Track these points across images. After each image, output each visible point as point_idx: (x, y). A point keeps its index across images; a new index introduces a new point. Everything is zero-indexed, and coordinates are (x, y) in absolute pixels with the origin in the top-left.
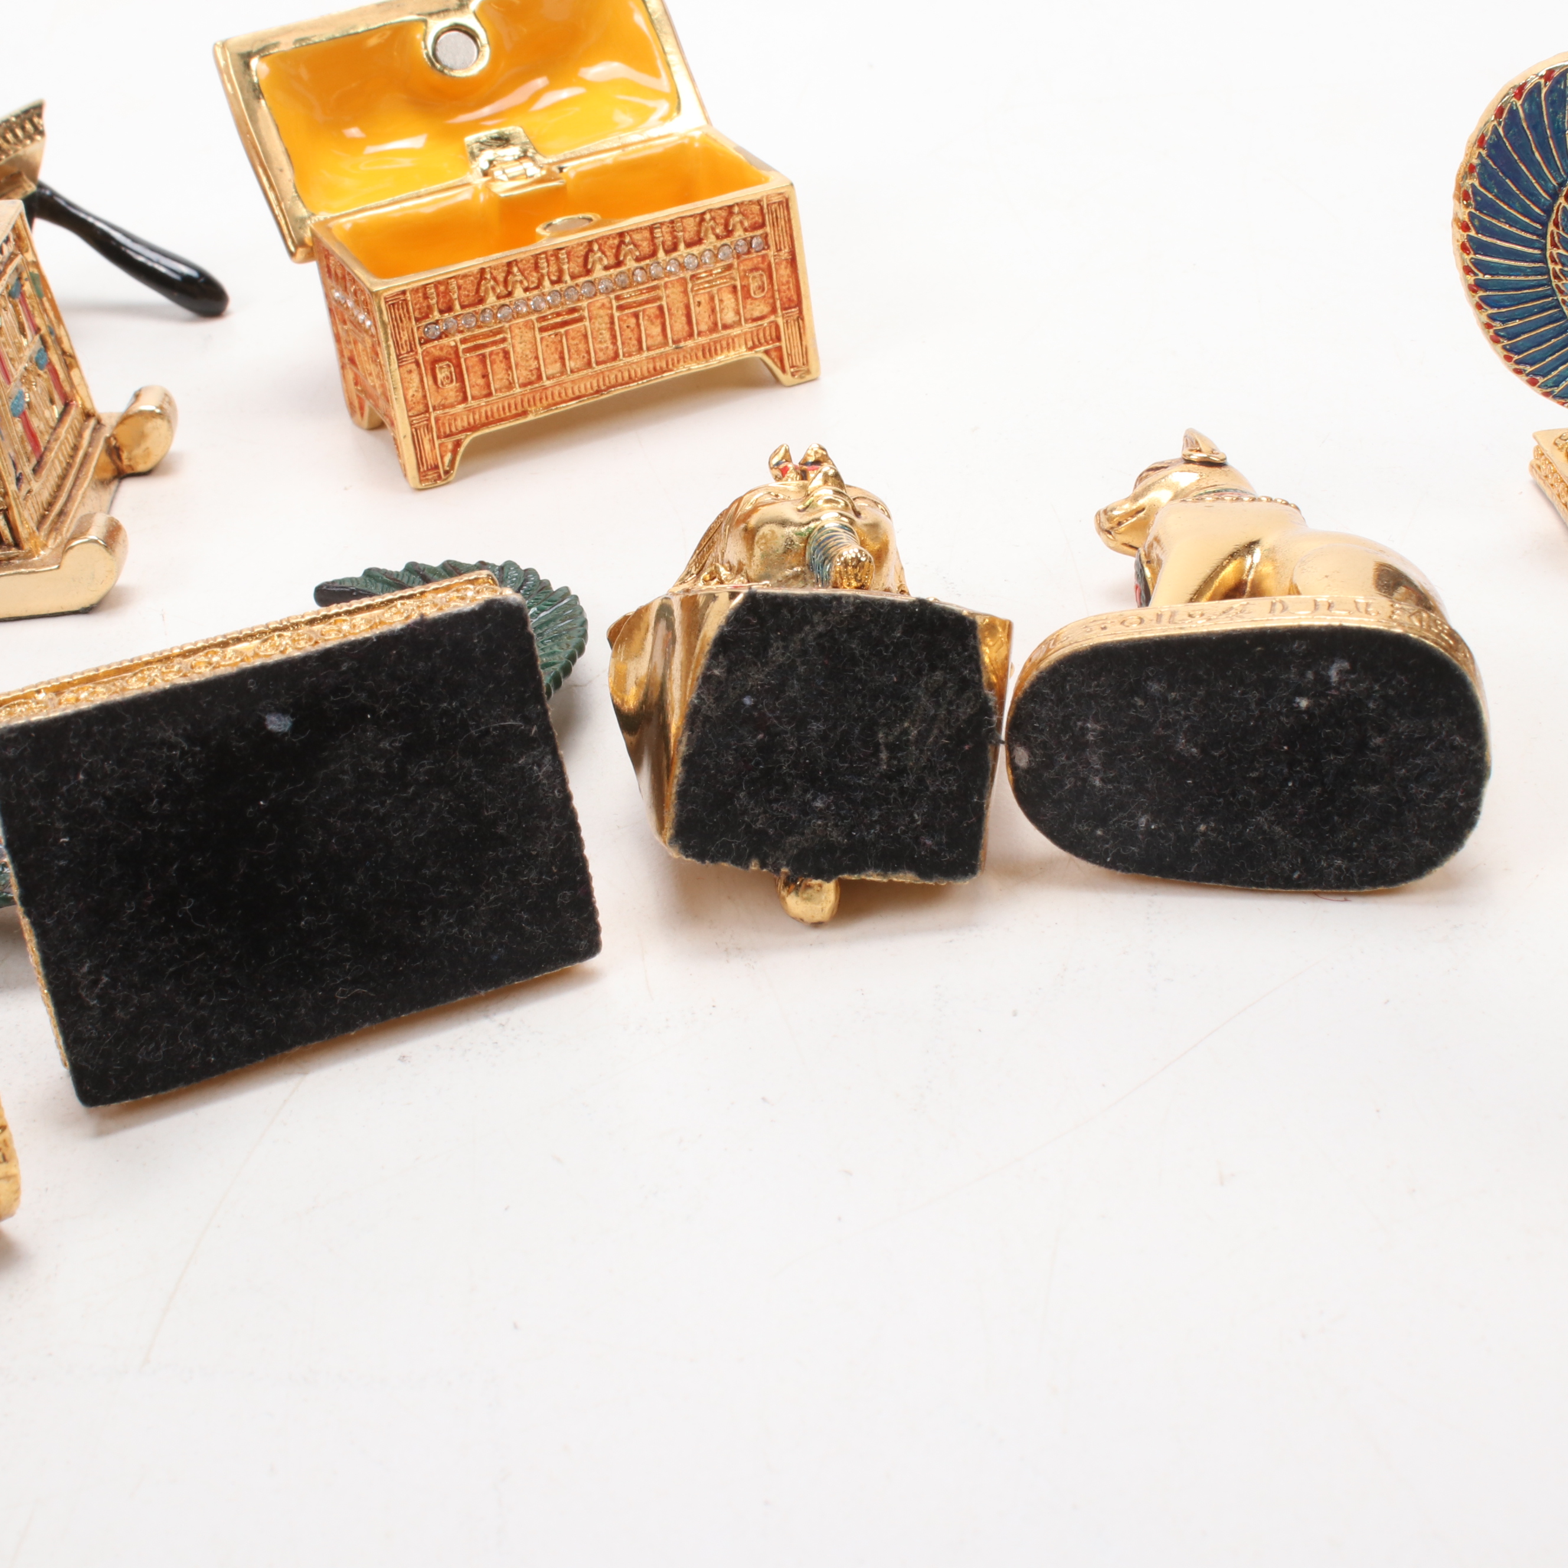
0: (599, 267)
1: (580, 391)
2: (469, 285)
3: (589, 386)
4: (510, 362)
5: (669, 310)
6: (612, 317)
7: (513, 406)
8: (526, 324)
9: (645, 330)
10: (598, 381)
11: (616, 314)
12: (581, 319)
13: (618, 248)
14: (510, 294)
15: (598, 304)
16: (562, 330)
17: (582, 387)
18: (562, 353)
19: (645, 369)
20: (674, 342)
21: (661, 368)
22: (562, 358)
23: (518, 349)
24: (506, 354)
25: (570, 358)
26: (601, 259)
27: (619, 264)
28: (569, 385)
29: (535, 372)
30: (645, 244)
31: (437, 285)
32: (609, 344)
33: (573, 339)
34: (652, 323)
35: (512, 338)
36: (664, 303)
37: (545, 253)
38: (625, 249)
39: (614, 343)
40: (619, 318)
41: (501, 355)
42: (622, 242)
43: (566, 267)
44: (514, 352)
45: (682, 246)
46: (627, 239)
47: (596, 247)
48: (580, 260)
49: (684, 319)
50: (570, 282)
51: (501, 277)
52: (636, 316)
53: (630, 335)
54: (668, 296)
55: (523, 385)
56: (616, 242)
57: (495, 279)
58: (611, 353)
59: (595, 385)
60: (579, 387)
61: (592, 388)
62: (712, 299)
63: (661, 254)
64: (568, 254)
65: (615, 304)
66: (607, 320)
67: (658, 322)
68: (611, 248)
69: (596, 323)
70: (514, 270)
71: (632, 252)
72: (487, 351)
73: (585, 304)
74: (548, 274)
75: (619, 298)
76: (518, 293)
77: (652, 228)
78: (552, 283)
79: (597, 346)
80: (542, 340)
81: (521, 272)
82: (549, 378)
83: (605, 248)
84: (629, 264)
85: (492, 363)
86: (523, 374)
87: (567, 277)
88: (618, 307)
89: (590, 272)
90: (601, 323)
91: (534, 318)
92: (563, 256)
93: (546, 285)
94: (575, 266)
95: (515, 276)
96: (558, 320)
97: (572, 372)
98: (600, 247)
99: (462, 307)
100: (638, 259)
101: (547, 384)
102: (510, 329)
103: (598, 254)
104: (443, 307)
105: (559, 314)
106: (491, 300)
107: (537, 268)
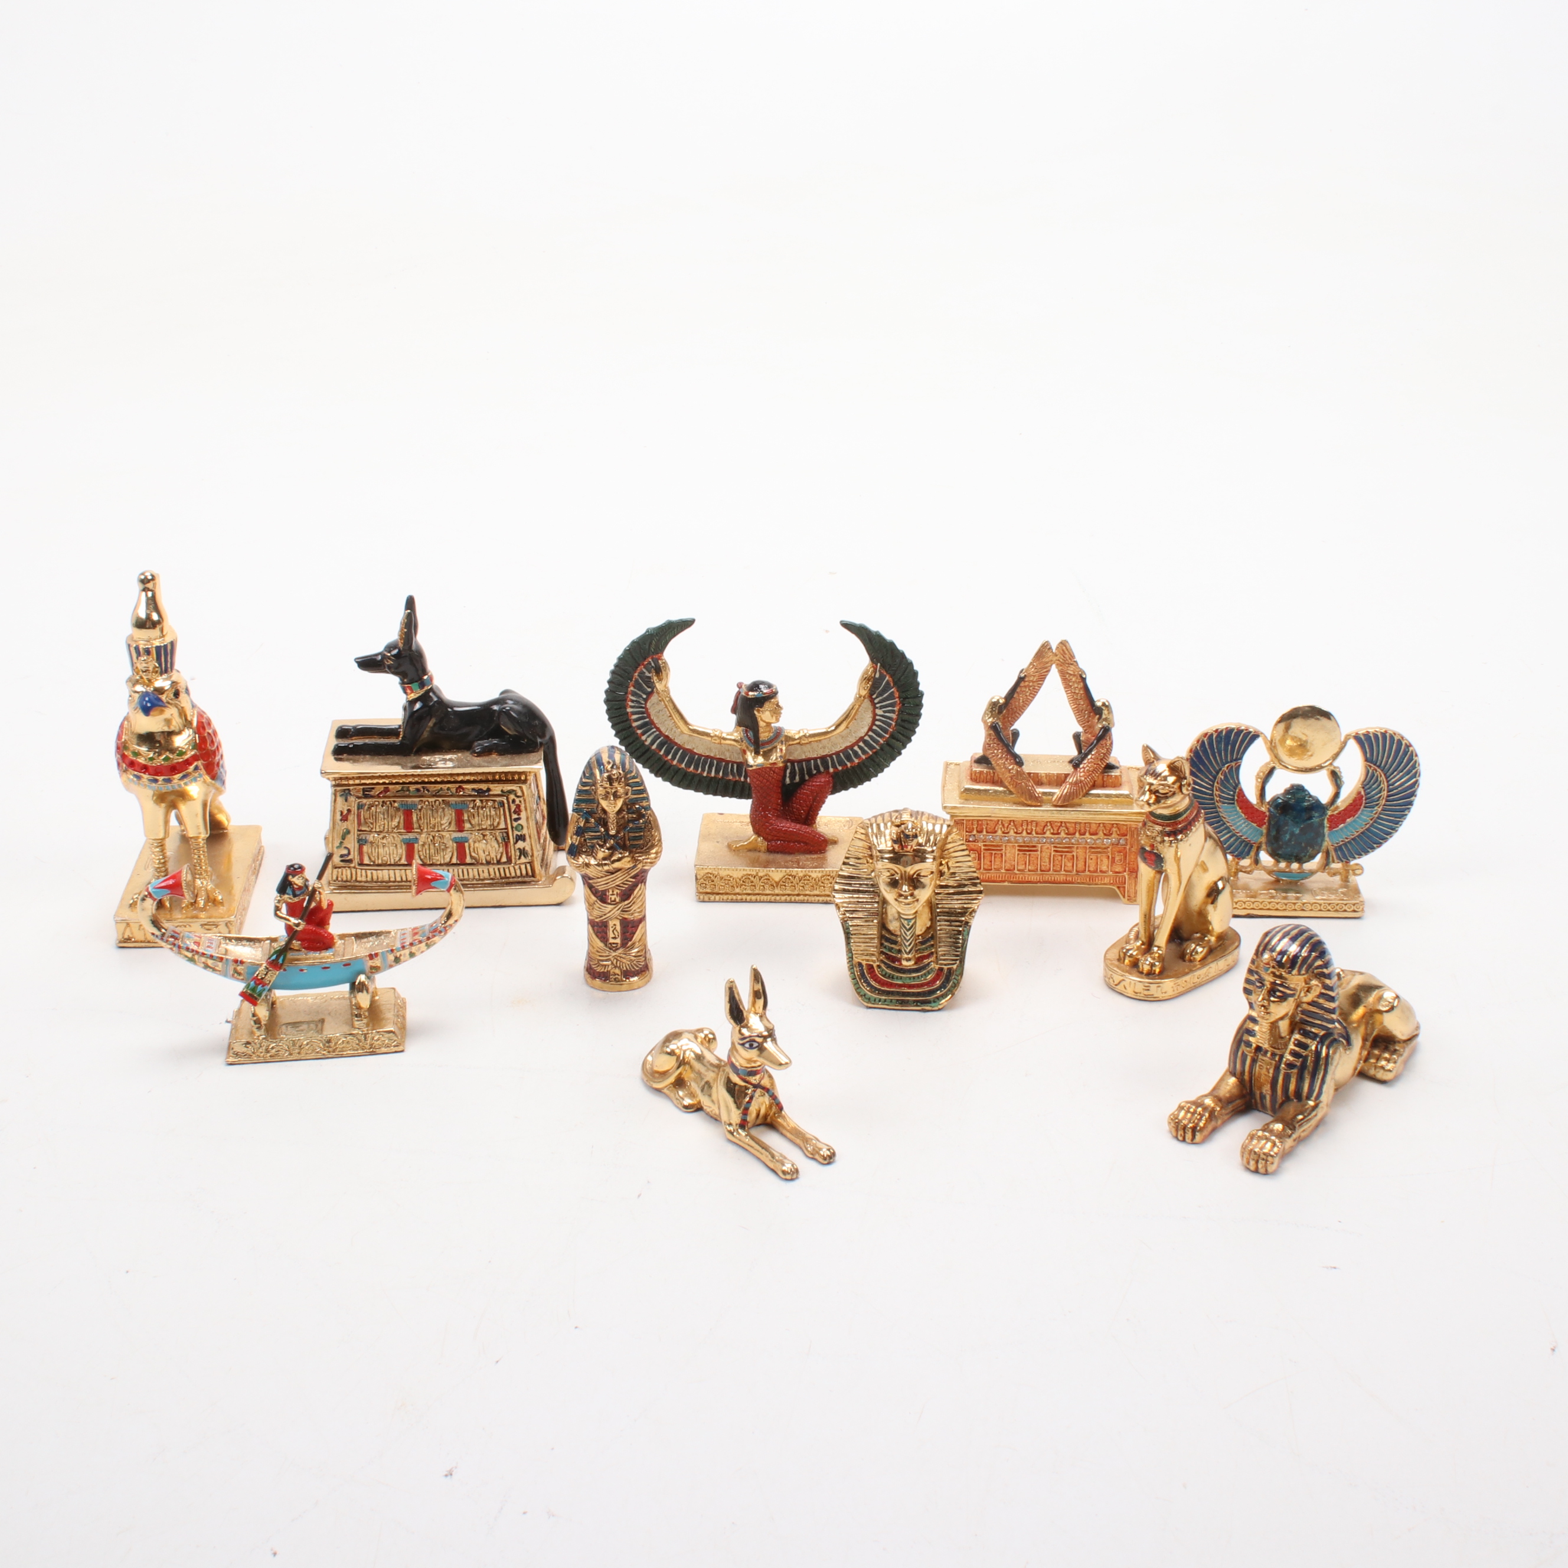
0: (1048, 832)
2: (992, 825)
3: (1035, 879)
4: (1002, 860)
5: (1077, 858)
6: (1051, 854)
8: (1013, 846)
9: (1064, 863)
10: (1040, 878)
12: (1037, 851)
13: (1059, 827)
14: (1008, 833)
15: (1047, 847)
16: (1028, 853)
17: (1033, 878)
18: (1026, 862)
19: (1062, 879)
20: (1076, 871)
21: (1069, 880)
22: (1026, 864)
23: (1008, 855)
24: (1002, 855)
25: (1029, 865)
26: (1050, 830)
27: (1058, 834)
28: (1027, 876)
29: (1013, 866)
30: (1072, 829)
31: (978, 821)
32: (1048, 864)
33: (1033, 857)
34: (1069, 861)
35: (1005, 850)
36: (1075, 854)
37: (1027, 821)
38: (1062, 828)
39: (1050, 864)
40: (1054, 855)
41: (1000, 855)
42: (1061, 825)
43: (1034, 829)
44: (1005, 856)
45: (1087, 834)
46: (1063, 825)
47: (1048, 824)
48: (1042, 828)
49: (1083, 863)
50: (1035, 835)
51: (1006, 825)
52: (1062, 856)
54: (1077, 852)
55: (1007, 870)
56: (1059, 824)
57: (1003, 825)
58: (1048, 868)
59: (1038, 879)
60: (1031, 878)
62: (1097, 858)
63: (1077, 835)
64: (1037, 824)
65: (1053, 849)
66: (1049, 854)
67: (1071, 861)
68: (1056, 826)
69: (1044, 854)
70: (1012, 824)
71: (1064, 830)
72: (994, 852)
73: (1040, 845)
74: (1026, 830)
75: (1055, 847)
76: (1012, 833)
77: (1076, 823)
78: (1028, 833)
79: (1043, 864)
80: (1018, 854)
81: (1015, 825)
82: (1018, 870)
83: (1053, 826)
84: (1063, 835)
85: (995, 857)
86: (1008, 866)
87: (1034, 833)
88: (1054, 851)
89: (1044, 833)
90: (1045, 855)
91: (1016, 845)
92: (1034, 824)
93: (1024, 833)
94: (1039, 830)
95: (1012, 826)
96: (1027, 848)
97: (1029, 871)
98: (1051, 825)
99: (987, 832)
100: (1067, 834)
101: (1017, 872)
102: (1006, 846)
103: (1049, 827)
104: (979, 830)
105: (1028, 846)
106: (999, 832)
107: (1022, 826)
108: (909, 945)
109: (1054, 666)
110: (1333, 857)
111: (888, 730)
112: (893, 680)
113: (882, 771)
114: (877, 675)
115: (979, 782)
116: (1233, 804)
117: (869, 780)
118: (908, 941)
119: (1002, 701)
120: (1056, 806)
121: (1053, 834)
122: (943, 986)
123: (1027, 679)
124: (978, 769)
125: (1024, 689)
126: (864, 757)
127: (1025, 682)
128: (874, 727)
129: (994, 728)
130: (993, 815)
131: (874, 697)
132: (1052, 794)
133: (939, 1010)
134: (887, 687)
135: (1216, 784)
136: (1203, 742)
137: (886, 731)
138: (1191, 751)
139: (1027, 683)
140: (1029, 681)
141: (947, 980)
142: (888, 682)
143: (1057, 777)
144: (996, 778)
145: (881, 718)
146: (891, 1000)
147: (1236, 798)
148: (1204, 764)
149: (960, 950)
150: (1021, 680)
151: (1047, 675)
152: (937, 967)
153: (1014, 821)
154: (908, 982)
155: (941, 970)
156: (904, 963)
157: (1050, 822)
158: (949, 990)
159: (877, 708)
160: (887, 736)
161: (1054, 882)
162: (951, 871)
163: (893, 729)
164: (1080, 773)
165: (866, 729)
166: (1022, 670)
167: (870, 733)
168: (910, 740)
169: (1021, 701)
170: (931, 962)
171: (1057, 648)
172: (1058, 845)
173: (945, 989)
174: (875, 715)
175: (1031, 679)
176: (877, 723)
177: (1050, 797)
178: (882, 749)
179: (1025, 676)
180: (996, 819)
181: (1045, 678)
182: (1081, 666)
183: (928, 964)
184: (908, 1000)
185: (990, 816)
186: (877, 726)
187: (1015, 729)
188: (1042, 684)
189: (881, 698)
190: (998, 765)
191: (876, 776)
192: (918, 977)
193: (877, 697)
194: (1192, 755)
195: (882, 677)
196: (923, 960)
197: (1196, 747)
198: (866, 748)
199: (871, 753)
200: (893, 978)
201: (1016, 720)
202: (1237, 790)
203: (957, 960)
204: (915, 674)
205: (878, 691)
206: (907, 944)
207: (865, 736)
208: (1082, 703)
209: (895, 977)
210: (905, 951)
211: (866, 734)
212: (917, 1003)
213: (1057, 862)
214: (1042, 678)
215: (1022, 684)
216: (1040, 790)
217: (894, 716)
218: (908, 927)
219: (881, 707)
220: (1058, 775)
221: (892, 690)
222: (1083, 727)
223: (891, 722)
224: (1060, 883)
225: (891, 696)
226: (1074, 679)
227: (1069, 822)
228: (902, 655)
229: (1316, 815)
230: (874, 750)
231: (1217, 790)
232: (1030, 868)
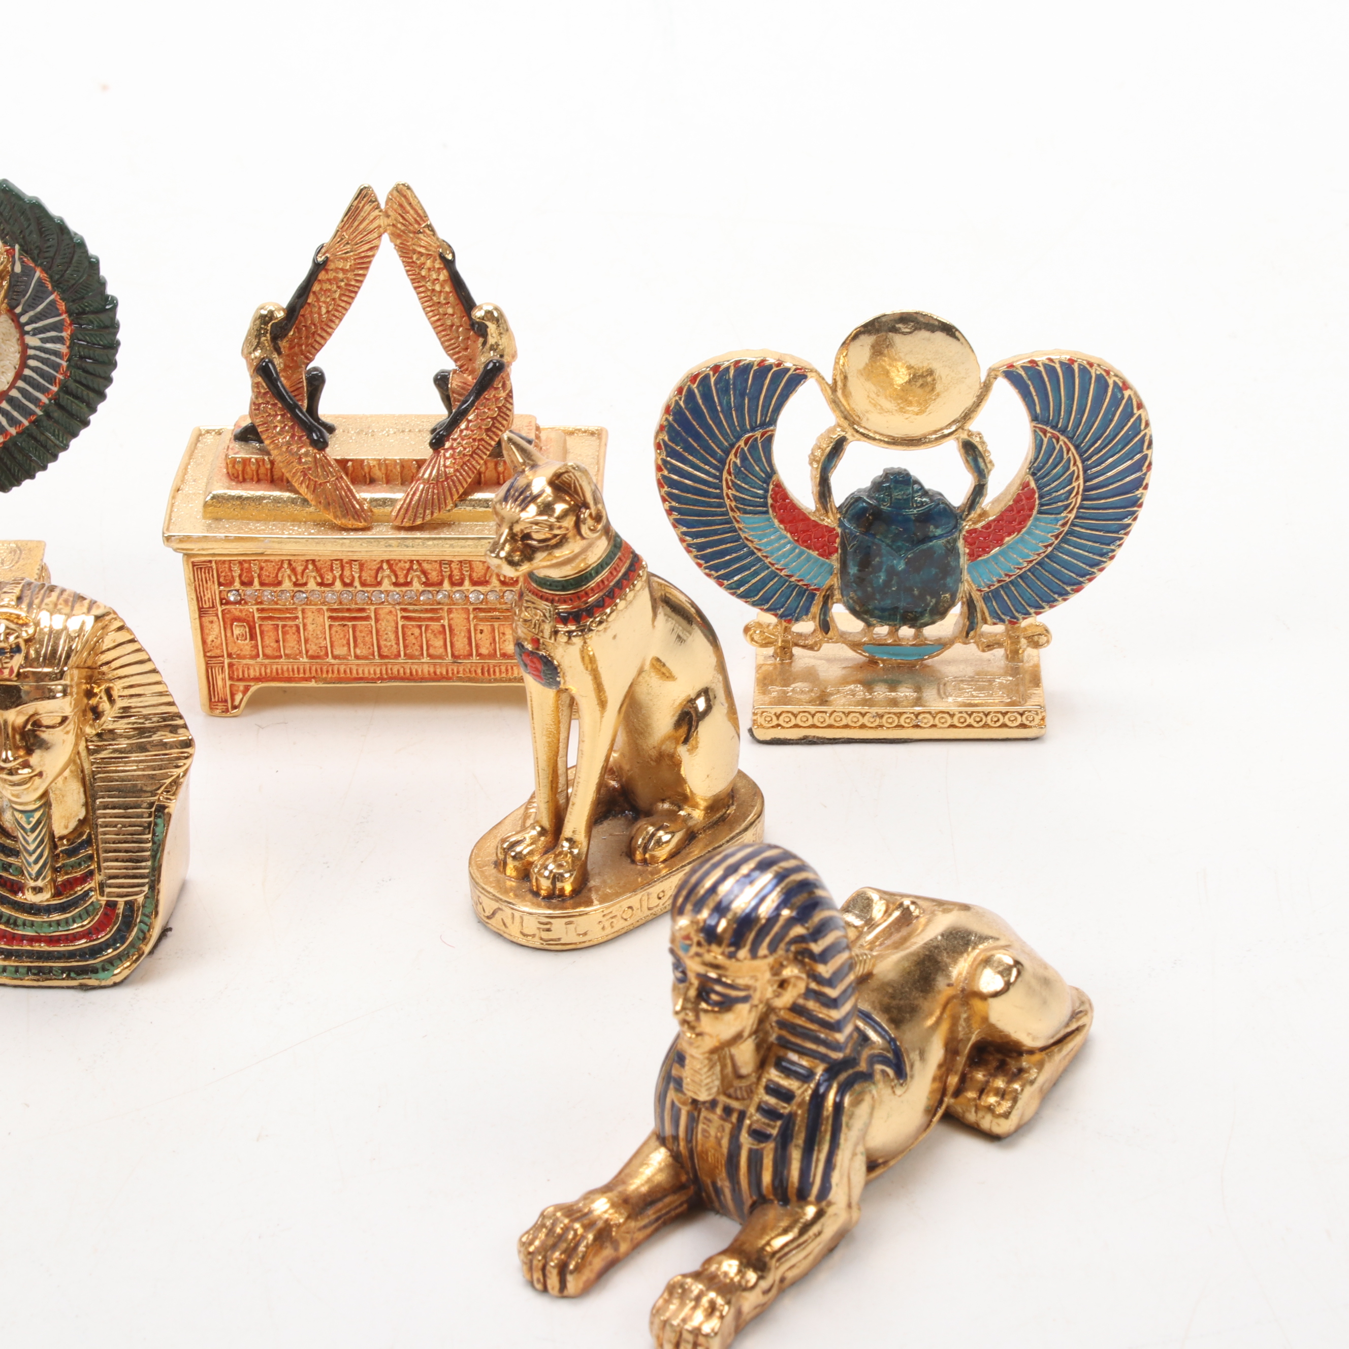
0: (386, 582)
1: (363, 673)
2: (270, 570)
3: (372, 672)
4: (300, 637)
5: (451, 630)
6: (397, 623)
7: (302, 671)
8: (319, 610)
9: (427, 642)
10: (381, 670)
11: (400, 623)
12: (367, 618)
13: (409, 570)
14: (305, 584)
15: (387, 610)
16: (350, 624)
17: (366, 672)
18: (349, 640)
19: (426, 671)
20: (453, 655)
21: (441, 674)
22: (349, 644)
23: (310, 628)
24: (298, 627)
25: (355, 646)
26: (389, 576)
27: (407, 584)
28: (353, 667)
29: (323, 649)
30: (434, 574)
31: (240, 562)
32: (393, 643)
33: (361, 631)
34: (435, 636)
35: (304, 618)
36: (446, 623)
37: (341, 560)
38: (413, 574)
39: (398, 644)
40: (403, 626)
41: (294, 629)
43: (356, 576)
44: (305, 630)
45: (467, 582)
46: (416, 566)
47: (385, 566)
48: (373, 573)
49: (466, 641)
50: (359, 588)
51: (300, 569)
52: (420, 627)
53: (414, 641)
54: (449, 620)
55: (312, 657)
56: (407, 565)
57: (294, 570)
58: (394, 649)
59: (378, 672)
60: (363, 671)
61: (375, 673)
62: (493, 630)
63: (446, 585)
64: (361, 565)
65: (400, 614)
66: (393, 624)
67: (441, 637)
68: (402, 569)
69: (383, 624)
70: (310, 567)
71: (419, 577)
72: (280, 623)
73: (373, 608)
74: (342, 577)
75: (404, 610)
76: (312, 585)
77: (441, 563)
78: (345, 584)
79: (382, 643)
80: (330, 626)
81: (317, 570)
82: (335, 657)
83: (396, 568)
84: (417, 586)
85: (284, 633)
86: (313, 649)
87: (357, 583)
88: (403, 617)
89: (379, 584)
90: (387, 626)
91: (325, 608)
92: (356, 567)
93: (338, 585)
94: (367, 576)
95: (311, 572)
96: (347, 615)
97: (357, 657)
98: (390, 567)
99: (262, 584)
100: (426, 584)
101: (333, 661)
102: (303, 611)
103: (388, 572)
104: (245, 580)
105: (349, 610)
106: (287, 585)
107: (332, 570)
108: (36, 862)
109: (386, 237)
110: (983, 613)
111: (55, 377)
112: (51, 277)
113: (55, 457)
114: (18, 269)
115: (244, 480)
116: (767, 512)
117: (32, 477)
118: (31, 854)
119: (280, 315)
120: (400, 528)
121: (396, 584)
122: (120, 937)
123: (331, 266)
124: (241, 452)
125: (326, 286)
126: (13, 431)
127: (327, 271)
128: (27, 372)
129: (263, 370)
130: (269, 552)
131: (18, 310)
132: (393, 502)
133: (115, 985)
134: (40, 293)
135: (725, 475)
136: (690, 393)
137: (51, 380)
138: (667, 410)
139: (331, 275)
140: (336, 270)
141: (128, 923)
142: (40, 282)
143: (403, 467)
144: (277, 474)
145: (38, 353)
146: (17, 967)
147: (770, 501)
148: (697, 437)
149: (149, 863)
150: (318, 267)
151: (373, 256)
152: (103, 900)
153: (313, 561)
154: (46, 932)
155: (111, 906)
156: (29, 897)
157: (388, 562)
158: (132, 945)
159: (28, 333)
160: (55, 389)
161: (411, 678)
162: (120, 703)
163: (64, 374)
164: (446, 458)
165: (10, 376)
166: (322, 247)
167: (20, 384)
168: (102, 396)
169: (324, 310)
170: (91, 890)
171: (389, 200)
172: (411, 607)
173: (123, 944)
174: (25, 347)
175: (340, 265)
176: (32, 363)
177: (388, 509)
178: (48, 414)
179: (327, 258)
180: (277, 558)
181: (370, 262)
182: (442, 234)
183: (86, 894)
184: (51, 967)
185: (262, 554)
186: (33, 369)
187: (315, 369)
188: (364, 275)
189: (32, 313)
190: (277, 447)
191: (44, 468)
192: (67, 921)
193: (24, 312)
194: (671, 418)
195: (27, 272)
196: (72, 889)
197: (677, 403)
198: (15, 414)
199: (26, 423)
200: (15, 924)
201: (318, 351)
202: (771, 487)
203: (143, 885)
204: (94, 265)
205: (23, 301)
206: (32, 859)
207: (10, 389)
208: (450, 311)
209: (19, 922)
210: (30, 874)
211: (12, 385)
212: (69, 972)
213: (411, 639)
214: (363, 263)
215: (322, 276)
216: (365, 495)
217: (63, 348)
218: (28, 827)
219: (36, 332)
220: (404, 464)
221: (52, 297)
222: (456, 361)
223: (58, 360)
224: (423, 679)
225: (52, 310)
226: (429, 263)
227: (428, 561)
228: (62, 228)
229: (939, 532)
230: (33, 418)
231: (729, 488)
232: (358, 651)
